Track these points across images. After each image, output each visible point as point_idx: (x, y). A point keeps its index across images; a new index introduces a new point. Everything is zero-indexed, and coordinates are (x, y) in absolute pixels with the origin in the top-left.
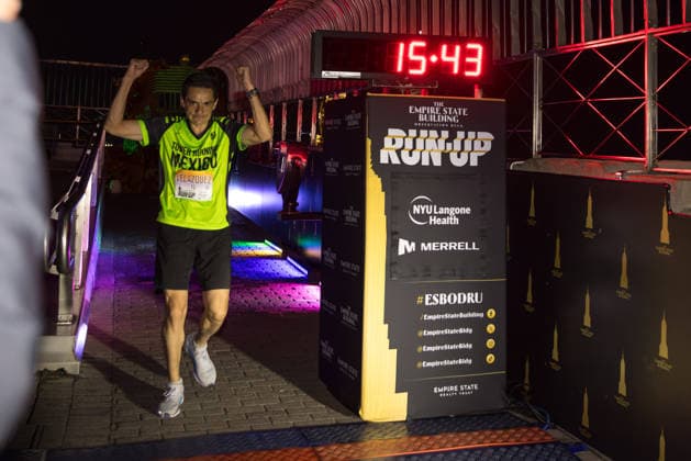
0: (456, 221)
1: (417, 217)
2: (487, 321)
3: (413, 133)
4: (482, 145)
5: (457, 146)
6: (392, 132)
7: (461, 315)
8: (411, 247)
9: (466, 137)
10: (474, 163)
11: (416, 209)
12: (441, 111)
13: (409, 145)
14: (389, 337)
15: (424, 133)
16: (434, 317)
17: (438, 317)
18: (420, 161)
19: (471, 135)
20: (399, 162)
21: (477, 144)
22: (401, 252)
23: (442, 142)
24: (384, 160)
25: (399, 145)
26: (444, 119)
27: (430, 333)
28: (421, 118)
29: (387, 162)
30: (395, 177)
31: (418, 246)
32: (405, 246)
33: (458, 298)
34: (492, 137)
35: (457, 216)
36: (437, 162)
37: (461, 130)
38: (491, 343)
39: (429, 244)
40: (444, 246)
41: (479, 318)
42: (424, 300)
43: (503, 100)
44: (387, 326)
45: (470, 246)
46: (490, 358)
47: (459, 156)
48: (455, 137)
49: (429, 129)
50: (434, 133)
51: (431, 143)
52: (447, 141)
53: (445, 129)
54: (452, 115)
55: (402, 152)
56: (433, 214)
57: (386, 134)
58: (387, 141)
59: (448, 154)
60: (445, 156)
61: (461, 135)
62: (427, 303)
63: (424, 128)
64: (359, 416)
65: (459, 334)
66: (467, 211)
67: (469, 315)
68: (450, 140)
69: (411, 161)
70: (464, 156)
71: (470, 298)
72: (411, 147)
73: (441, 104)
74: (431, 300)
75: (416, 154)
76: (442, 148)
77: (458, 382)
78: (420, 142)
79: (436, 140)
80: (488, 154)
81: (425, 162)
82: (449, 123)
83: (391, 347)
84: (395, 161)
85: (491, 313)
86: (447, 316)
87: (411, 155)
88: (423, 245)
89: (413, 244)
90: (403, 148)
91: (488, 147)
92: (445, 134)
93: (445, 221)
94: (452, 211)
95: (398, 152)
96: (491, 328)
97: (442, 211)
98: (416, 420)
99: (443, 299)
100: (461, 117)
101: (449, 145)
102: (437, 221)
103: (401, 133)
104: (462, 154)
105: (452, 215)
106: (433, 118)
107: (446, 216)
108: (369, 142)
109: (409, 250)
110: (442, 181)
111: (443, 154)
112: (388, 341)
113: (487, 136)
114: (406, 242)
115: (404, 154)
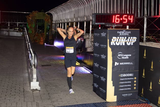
0: (128, 58)
1: (119, 57)
2: (134, 80)
3: (118, 38)
4: (134, 40)
5: (128, 40)
6: (114, 38)
7: (129, 79)
8: (118, 64)
9: (130, 38)
10: (132, 44)
11: (119, 55)
12: (125, 32)
13: (117, 41)
14: (113, 84)
15: (121, 38)
16: (122, 79)
17: (124, 79)
18: (120, 44)
19: (132, 38)
20: (115, 45)
21: (133, 40)
22: (115, 65)
23: (125, 40)
24: (112, 44)
25: (115, 41)
26: (125, 34)
27: (122, 83)
28: (120, 34)
29: (112, 45)
30: (114, 48)
31: (119, 64)
32: (116, 64)
33: (128, 75)
34: (136, 38)
35: (128, 57)
36: (124, 44)
37: (129, 37)
38: (135, 85)
39: (122, 63)
40: (125, 63)
41: (133, 79)
42: (120, 75)
43: (139, 29)
44: (112, 81)
45: (131, 63)
46: (135, 88)
47: (129, 43)
48: (128, 38)
49: (122, 37)
50: (123, 38)
51: (122, 40)
52: (126, 39)
53: (126, 37)
54: (127, 33)
55: (116, 42)
56: (123, 56)
57: (112, 38)
58: (113, 40)
59: (126, 42)
60: (126, 43)
61: (129, 38)
62: (121, 76)
63: (121, 37)
64: (106, 100)
65: (128, 83)
66: (130, 55)
67: (130, 79)
68: (127, 39)
69: (118, 44)
70: (130, 43)
71: (131, 75)
72: (118, 41)
73: (125, 31)
74: (122, 76)
75: (119, 43)
76: (125, 41)
77: (128, 93)
78: (120, 40)
79: (124, 39)
80: (135, 42)
81: (121, 44)
82: (127, 35)
83: (113, 86)
84: (114, 44)
85: (135, 78)
86: (125, 79)
87: (118, 43)
88: (120, 63)
89: (118, 63)
90: (116, 41)
91: (135, 40)
92: (126, 38)
93: (125, 58)
94: (127, 55)
95: (115, 42)
96: (135, 81)
97: (125, 55)
98: (118, 101)
99: (125, 75)
100: (129, 34)
101: (126, 40)
102: (124, 58)
103: (115, 38)
104: (129, 42)
105: (127, 56)
106: (123, 34)
107: (126, 57)
108: (108, 40)
109: (117, 65)
110: (125, 49)
111: (125, 42)
112: (112, 85)
113: (135, 38)
114: (117, 63)
115: (116, 43)
